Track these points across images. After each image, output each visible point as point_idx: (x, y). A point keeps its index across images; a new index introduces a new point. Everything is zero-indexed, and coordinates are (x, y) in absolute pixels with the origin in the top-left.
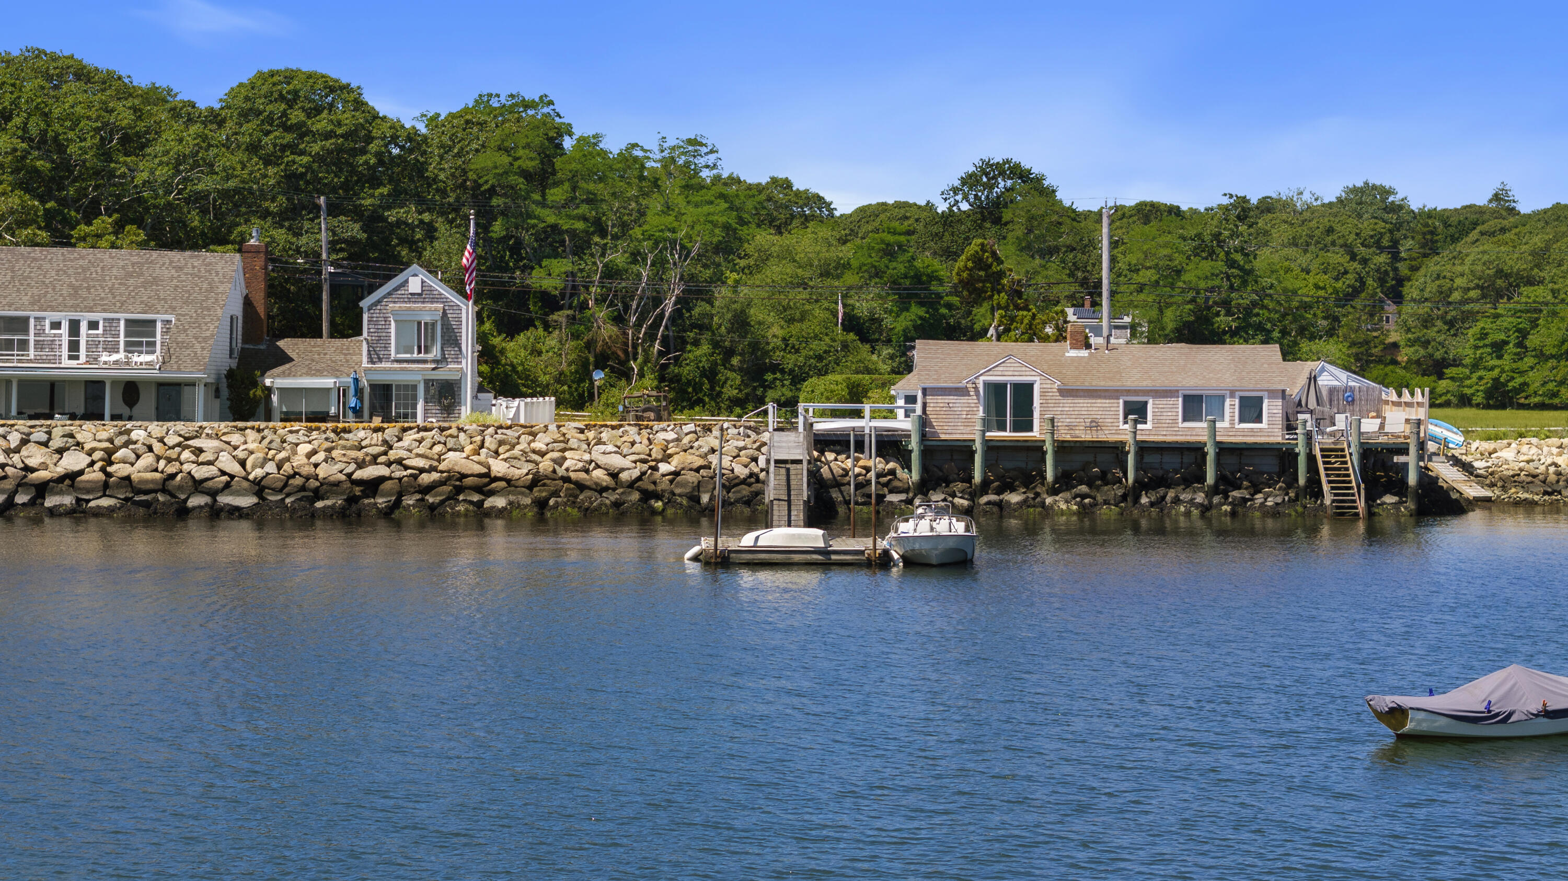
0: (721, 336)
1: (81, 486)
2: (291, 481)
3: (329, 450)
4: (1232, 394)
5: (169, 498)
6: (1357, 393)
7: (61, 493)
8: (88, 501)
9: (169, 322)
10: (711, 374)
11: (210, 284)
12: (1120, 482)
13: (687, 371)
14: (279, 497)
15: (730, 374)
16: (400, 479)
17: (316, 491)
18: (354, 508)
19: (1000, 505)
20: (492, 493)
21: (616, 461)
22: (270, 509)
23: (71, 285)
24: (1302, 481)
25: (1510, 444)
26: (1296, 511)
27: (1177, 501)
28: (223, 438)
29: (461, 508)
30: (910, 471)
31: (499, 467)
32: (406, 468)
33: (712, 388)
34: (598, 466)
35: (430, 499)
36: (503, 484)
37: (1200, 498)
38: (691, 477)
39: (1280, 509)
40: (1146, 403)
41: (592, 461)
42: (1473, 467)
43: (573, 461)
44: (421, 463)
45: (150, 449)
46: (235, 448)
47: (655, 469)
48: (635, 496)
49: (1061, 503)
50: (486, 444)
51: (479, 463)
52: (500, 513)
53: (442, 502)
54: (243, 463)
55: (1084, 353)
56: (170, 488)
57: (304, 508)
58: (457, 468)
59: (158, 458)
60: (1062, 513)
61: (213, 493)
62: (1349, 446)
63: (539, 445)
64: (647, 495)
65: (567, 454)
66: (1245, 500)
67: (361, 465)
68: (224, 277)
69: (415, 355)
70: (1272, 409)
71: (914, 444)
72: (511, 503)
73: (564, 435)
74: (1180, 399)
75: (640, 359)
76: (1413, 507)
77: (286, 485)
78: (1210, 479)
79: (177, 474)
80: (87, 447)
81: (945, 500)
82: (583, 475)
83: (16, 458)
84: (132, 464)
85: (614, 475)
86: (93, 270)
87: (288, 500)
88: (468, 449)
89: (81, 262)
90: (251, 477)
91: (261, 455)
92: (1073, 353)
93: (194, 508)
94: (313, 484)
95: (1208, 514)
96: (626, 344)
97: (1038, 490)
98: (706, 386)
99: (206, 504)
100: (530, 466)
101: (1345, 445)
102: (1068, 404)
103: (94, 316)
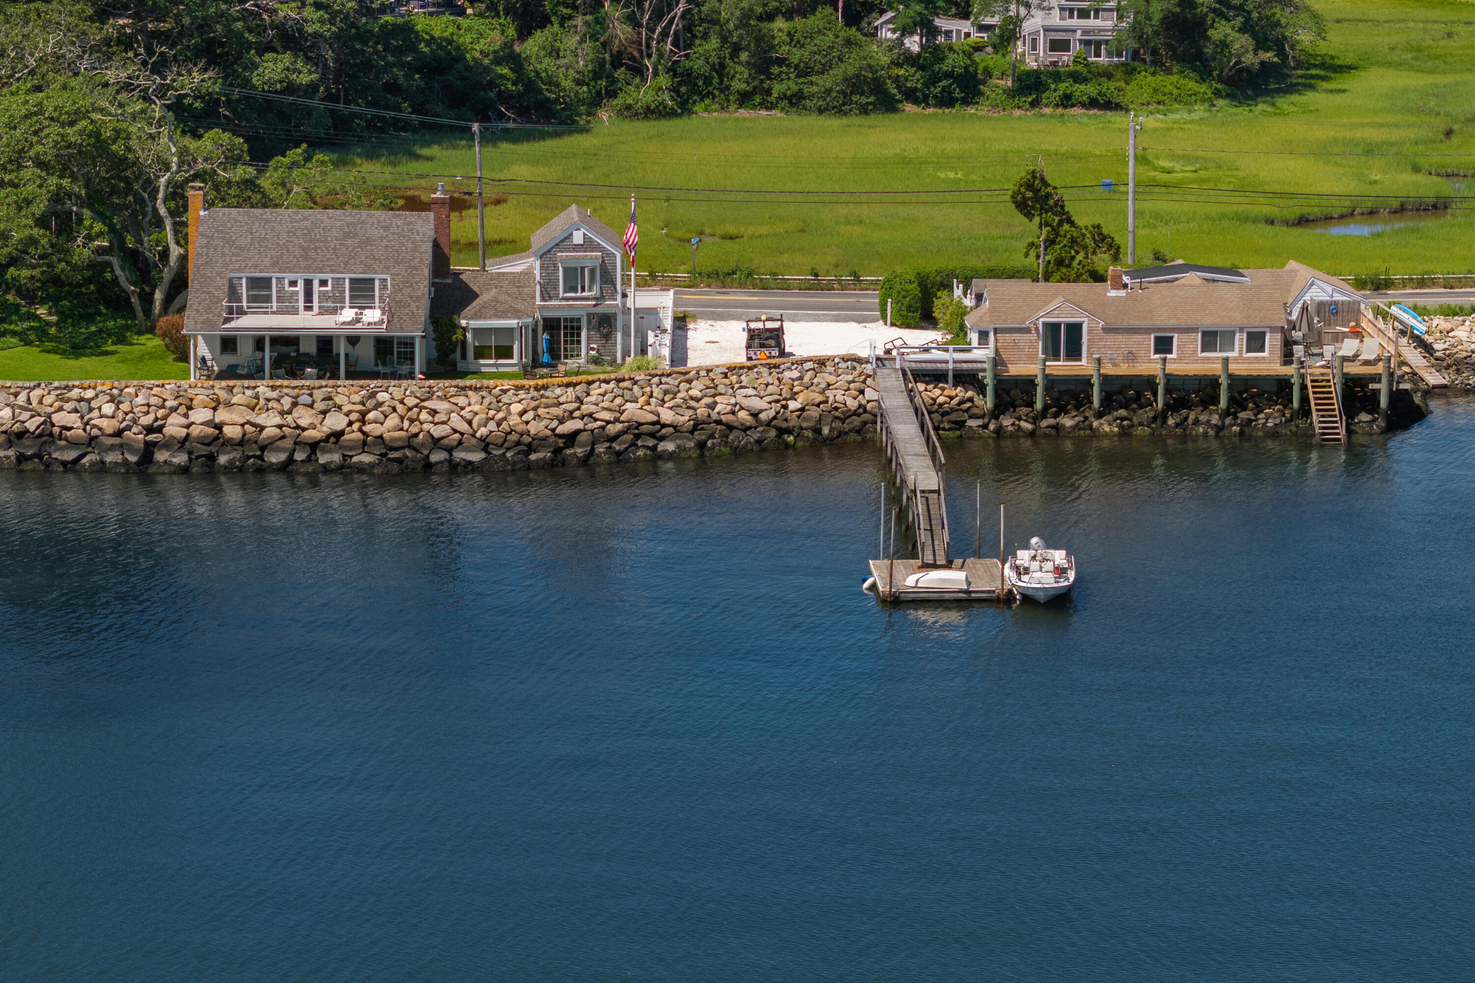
0: (729, 30)
1: (345, 444)
2: (509, 437)
3: (535, 409)
4: (1241, 330)
5: (415, 453)
6: (1340, 306)
7: (330, 451)
8: (351, 457)
9: (385, 280)
10: (720, 69)
11: (413, 243)
12: (1151, 405)
13: (698, 65)
14: (501, 452)
15: (739, 68)
16: (592, 431)
17: (529, 445)
18: (559, 458)
19: (1056, 427)
20: (663, 438)
21: (757, 404)
22: (496, 463)
23: (300, 246)
24: (1296, 404)
25: (1464, 321)
26: (1291, 431)
27: (1197, 422)
28: (452, 400)
29: (640, 453)
30: (985, 396)
31: (667, 416)
32: (596, 420)
33: (721, 82)
34: (742, 408)
35: (617, 447)
36: (671, 430)
37: (1215, 419)
38: (814, 413)
39: (1279, 429)
40: (1172, 338)
41: (737, 404)
42: (1433, 349)
43: (723, 405)
44: (607, 416)
45: (394, 409)
46: (463, 408)
47: (785, 407)
48: (773, 433)
49: (1105, 426)
50: (655, 394)
51: (651, 412)
52: (670, 456)
53: (626, 449)
54: (470, 423)
55: (1122, 293)
56: (415, 445)
57: (522, 461)
58: (635, 418)
59: (402, 418)
60: (1106, 435)
61: (450, 450)
62: (1334, 377)
63: (695, 392)
64: (781, 431)
65: (718, 399)
66: (1250, 421)
67: (561, 421)
68: (424, 236)
69: (579, 294)
70: (1272, 341)
71: (989, 380)
72: (678, 447)
73: (713, 380)
74: (1200, 334)
75: (654, 58)
76: (1383, 425)
77: (505, 440)
78: (1223, 404)
79: (419, 433)
80: (345, 409)
81: (1013, 424)
82: (731, 417)
83: (289, 418)
84: (382, 424)
85: (755, 415)
86: (316, 231)
87: (509, 455)
88: (642, 400)
89: (305, 223)
90: (478, 435)
91: (484, 416)
92: (1113, 293)
93: (436, 463)
94: (527, 439)
95: (1221, 434)
96: (640, 44)
97: (1087, 414)
98: (716, 80)
99: (445, 459)
100: (691, 412)
101: (1331, 377)
102: (1110, 339)
103: (323, 276)
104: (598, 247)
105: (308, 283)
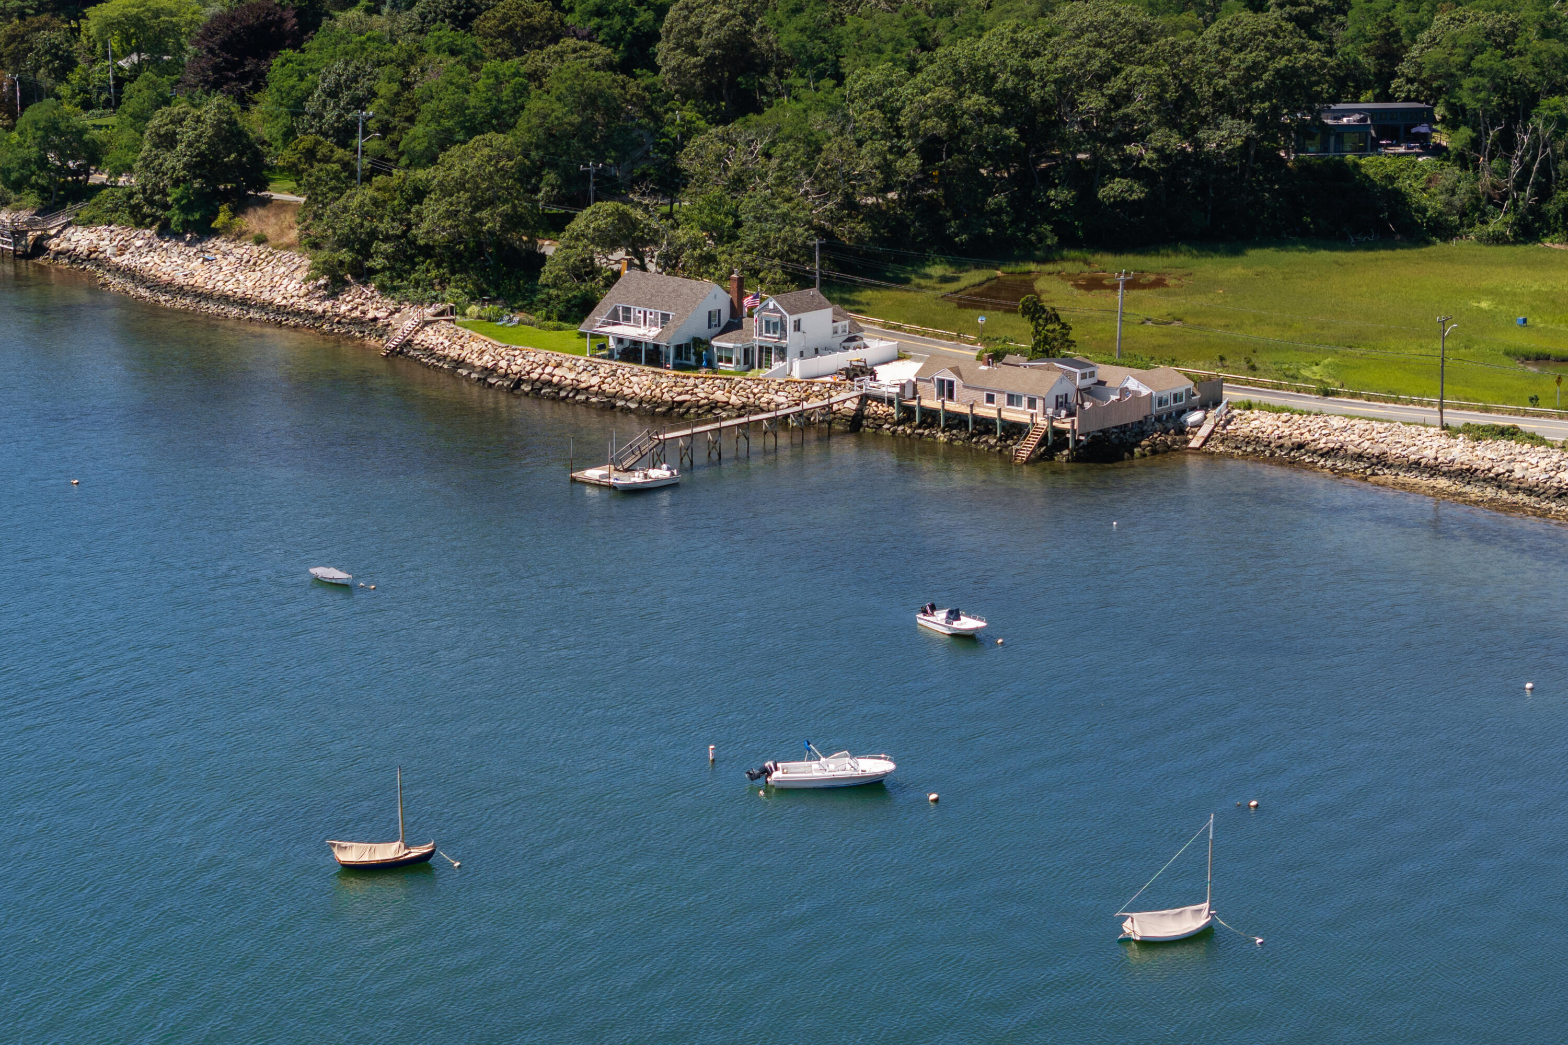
1: (590, 392)
2: (652, 399)
4: (1025, 396)
5: (612, 401)
7: (582, 394)
8: (587, 398)
11: (697, 298)
14: (645, 406)
16: (693, 402)
17: (660, 404)
18: (671, 412)
20: (724, 410)
22: (640, 411)
23: (652, 294)
31: (734, 400)
32: (697, 397)
35: (701, 411)
37: (994, 442)
40: (994, 396)
43: (765, 398)
49: (942, 437)
51: (727, 398)
53: (704, 413)
55: (986, 368)
56: (614, 397)
57: (653, 411)
58: (716, 399)
60: (940, 443)
66: (1009, 446)
67: (680, 395)
69: (771, 335)
70: (1039, 404)
74: (1006, 395)
76: (1070, 458)
77: (650, 401)
78: (998, 435)
80: (603, 375)
83: (578, 376)
86: (663, 287)
87: (647, 408)
92: (982, 368)
94: (659, 401)
102: (966, 392)
103: (652, 310)
104: (779, 312)
105: (645, 312)
